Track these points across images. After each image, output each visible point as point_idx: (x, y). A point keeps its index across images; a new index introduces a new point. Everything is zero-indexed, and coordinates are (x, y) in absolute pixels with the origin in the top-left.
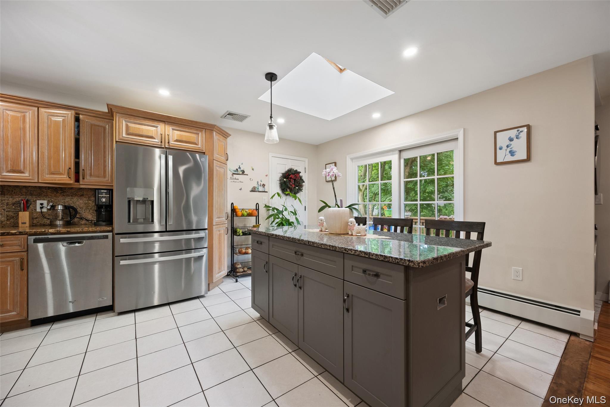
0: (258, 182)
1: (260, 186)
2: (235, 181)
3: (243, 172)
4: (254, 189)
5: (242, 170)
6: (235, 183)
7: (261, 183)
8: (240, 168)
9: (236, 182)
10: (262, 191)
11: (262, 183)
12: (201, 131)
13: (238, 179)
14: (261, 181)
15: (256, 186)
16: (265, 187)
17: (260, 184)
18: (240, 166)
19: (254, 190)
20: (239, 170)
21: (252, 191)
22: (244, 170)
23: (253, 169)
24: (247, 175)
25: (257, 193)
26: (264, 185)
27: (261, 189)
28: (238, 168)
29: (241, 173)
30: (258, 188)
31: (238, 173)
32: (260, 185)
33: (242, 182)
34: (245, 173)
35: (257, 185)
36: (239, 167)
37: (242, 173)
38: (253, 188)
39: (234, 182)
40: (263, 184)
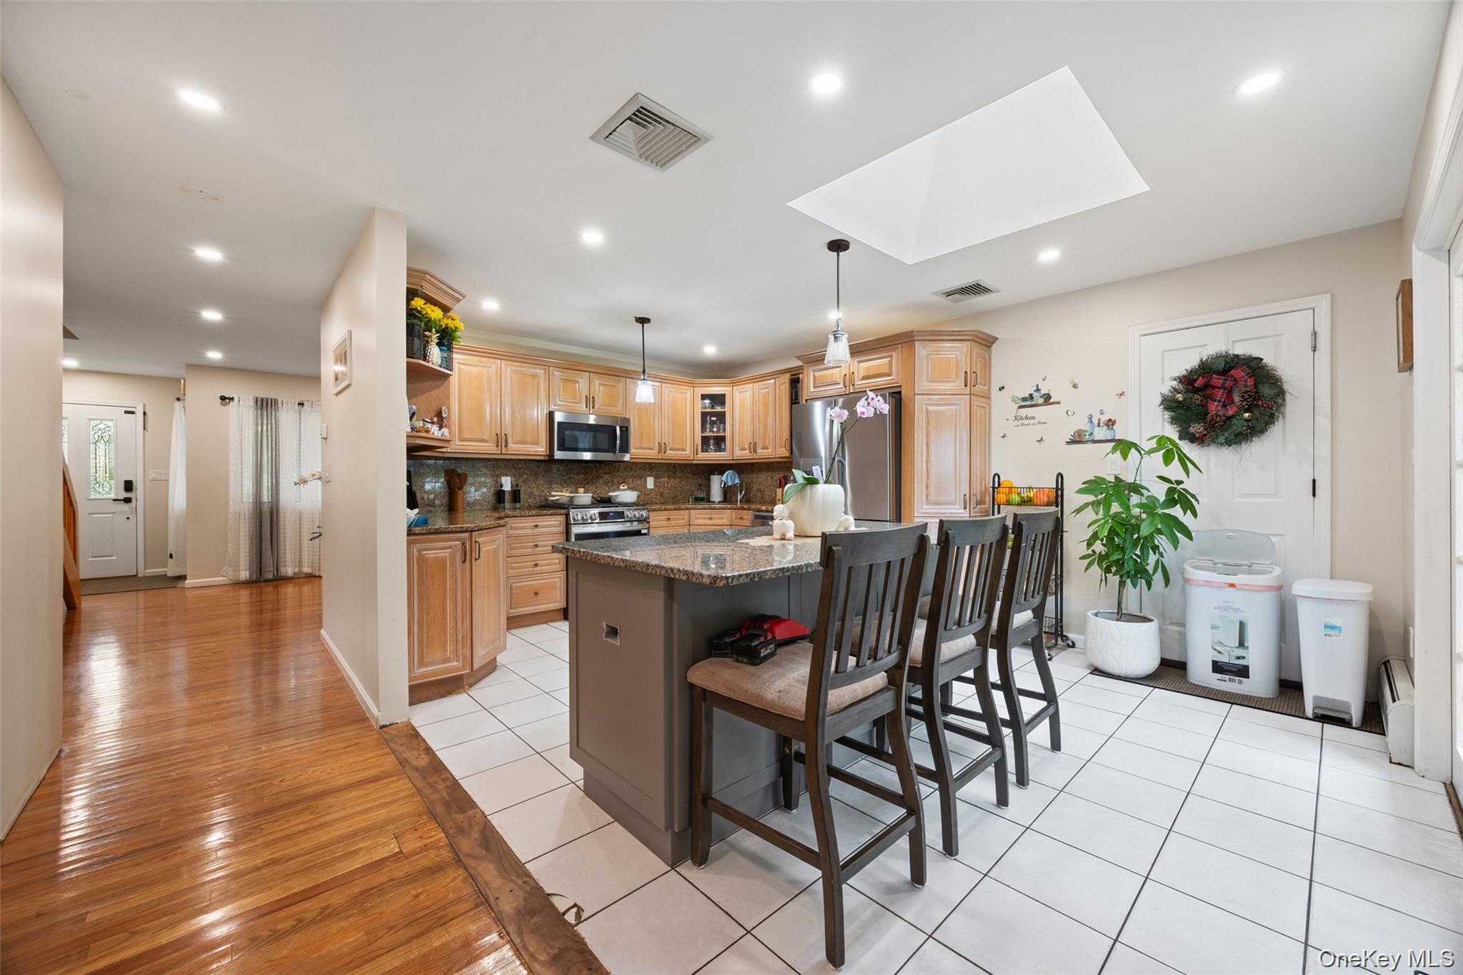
0: (1090, 418)
1: (1099, 426)
2: (1026, 422)
3: (1047, 398)
4: (1080, 435)
5: (1044, 394)
6: (1025, 427)
7: (1101, 417)
8: (1038, 390)
9: (1029, 425)
10: (1104, 439)
11: (1104, 418)
12: (895, 350)
13: (1033, 418)
14: (1102, 414)
15: (1086, 427)
16: (1114, 427)
17: (1099, 420)
18: (1038, 386)
19: (1078, 440)
20: (1035, 395)
21: (1072, 442)
22: (1049, 394)
23: (1075, 386)
24: (1058, 403)
25: (1090, 446)
26: (1110, 423)
27: (1101, 433)
28: (1033, 392)
29: (1041, 401)
30: (1092, 434)
31: (1033, 403)
32: (1099, 424)
33: (1045, 423)
34: (1051, 401)
35: (1089, 425)
36: (1035, 388)
37: (1044, 402)
38: (1076, 434)
39: (1022, 425)
40: (1110, 420)
